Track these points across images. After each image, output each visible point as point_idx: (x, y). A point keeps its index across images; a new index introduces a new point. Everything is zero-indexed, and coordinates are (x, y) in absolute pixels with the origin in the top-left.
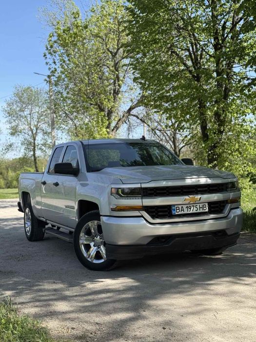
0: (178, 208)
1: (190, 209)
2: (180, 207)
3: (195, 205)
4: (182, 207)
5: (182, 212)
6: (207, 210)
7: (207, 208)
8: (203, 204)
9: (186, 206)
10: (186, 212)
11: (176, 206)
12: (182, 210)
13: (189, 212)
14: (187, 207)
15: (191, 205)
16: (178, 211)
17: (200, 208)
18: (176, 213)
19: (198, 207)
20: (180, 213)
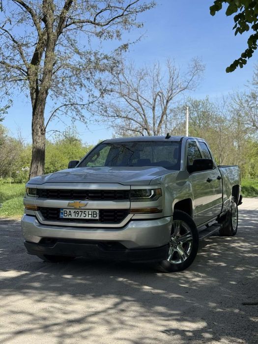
0: (66, 212)
1: (78, 214)
2: (68, 211)
3: (83, 211)
4: (70, 211)
5: (70, 217)
6: (98, 218)
7: (98, 215)
8: (93, 211)
9: (74, 210)
10: (73, 217)
11: (64, 210)
12: (69, 215)
13: (76, 217)
14: (75, 212)
15: (79, 211)
16: (66, 215)
17: (89, 214)
18: (64, 217)
19: (87, 213)
20: (67, 217)
